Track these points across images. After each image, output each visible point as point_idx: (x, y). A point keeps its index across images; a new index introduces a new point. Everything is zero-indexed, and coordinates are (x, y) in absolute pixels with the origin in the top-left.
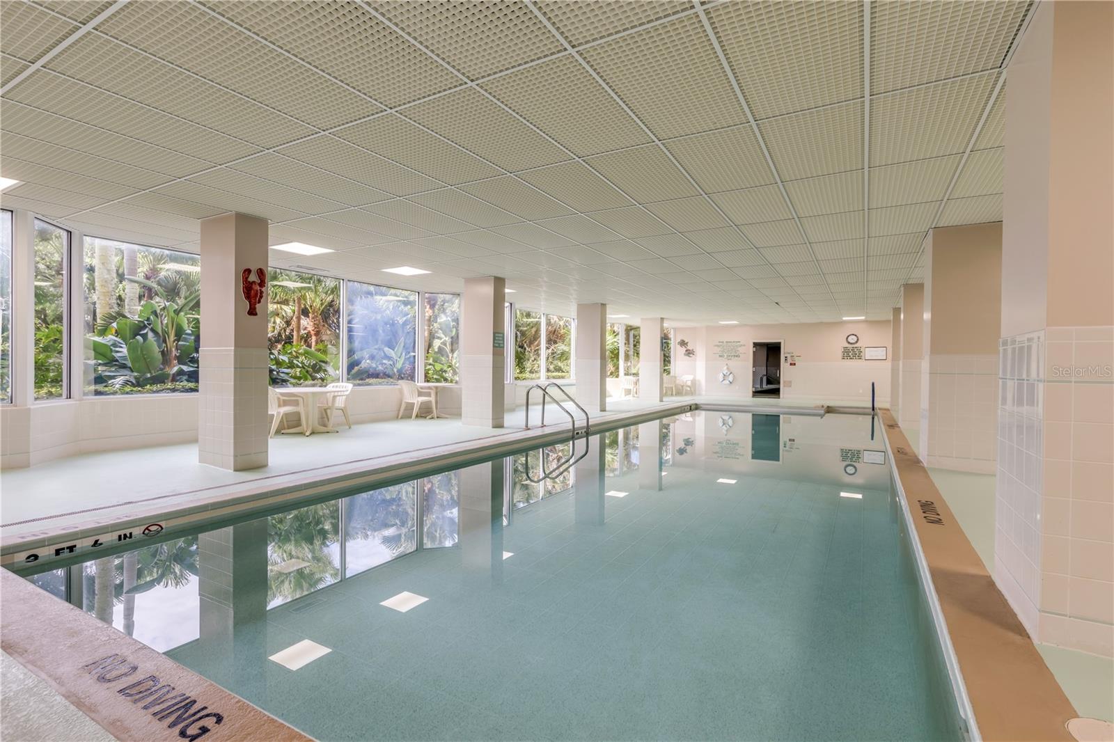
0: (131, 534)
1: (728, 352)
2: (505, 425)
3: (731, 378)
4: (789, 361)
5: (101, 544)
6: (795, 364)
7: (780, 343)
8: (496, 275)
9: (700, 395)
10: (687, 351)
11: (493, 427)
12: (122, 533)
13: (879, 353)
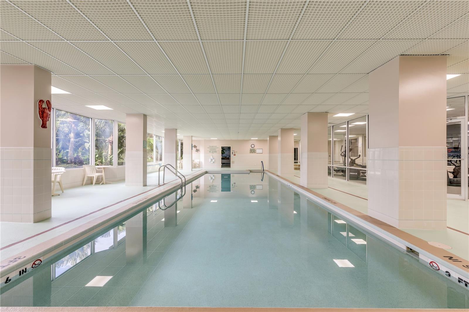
0: (26, 269)
1: (212, 150)
2: (147, 185)
3: (214, 160)
4: (234, 154)
5: (10, 280)
6: (235, 155)
7: (230, 147)
8: (144, 114)
9: (202, 167)
10: (196, 150)
11: (143, 186)
12: (21, 269)
13: (260, 151)
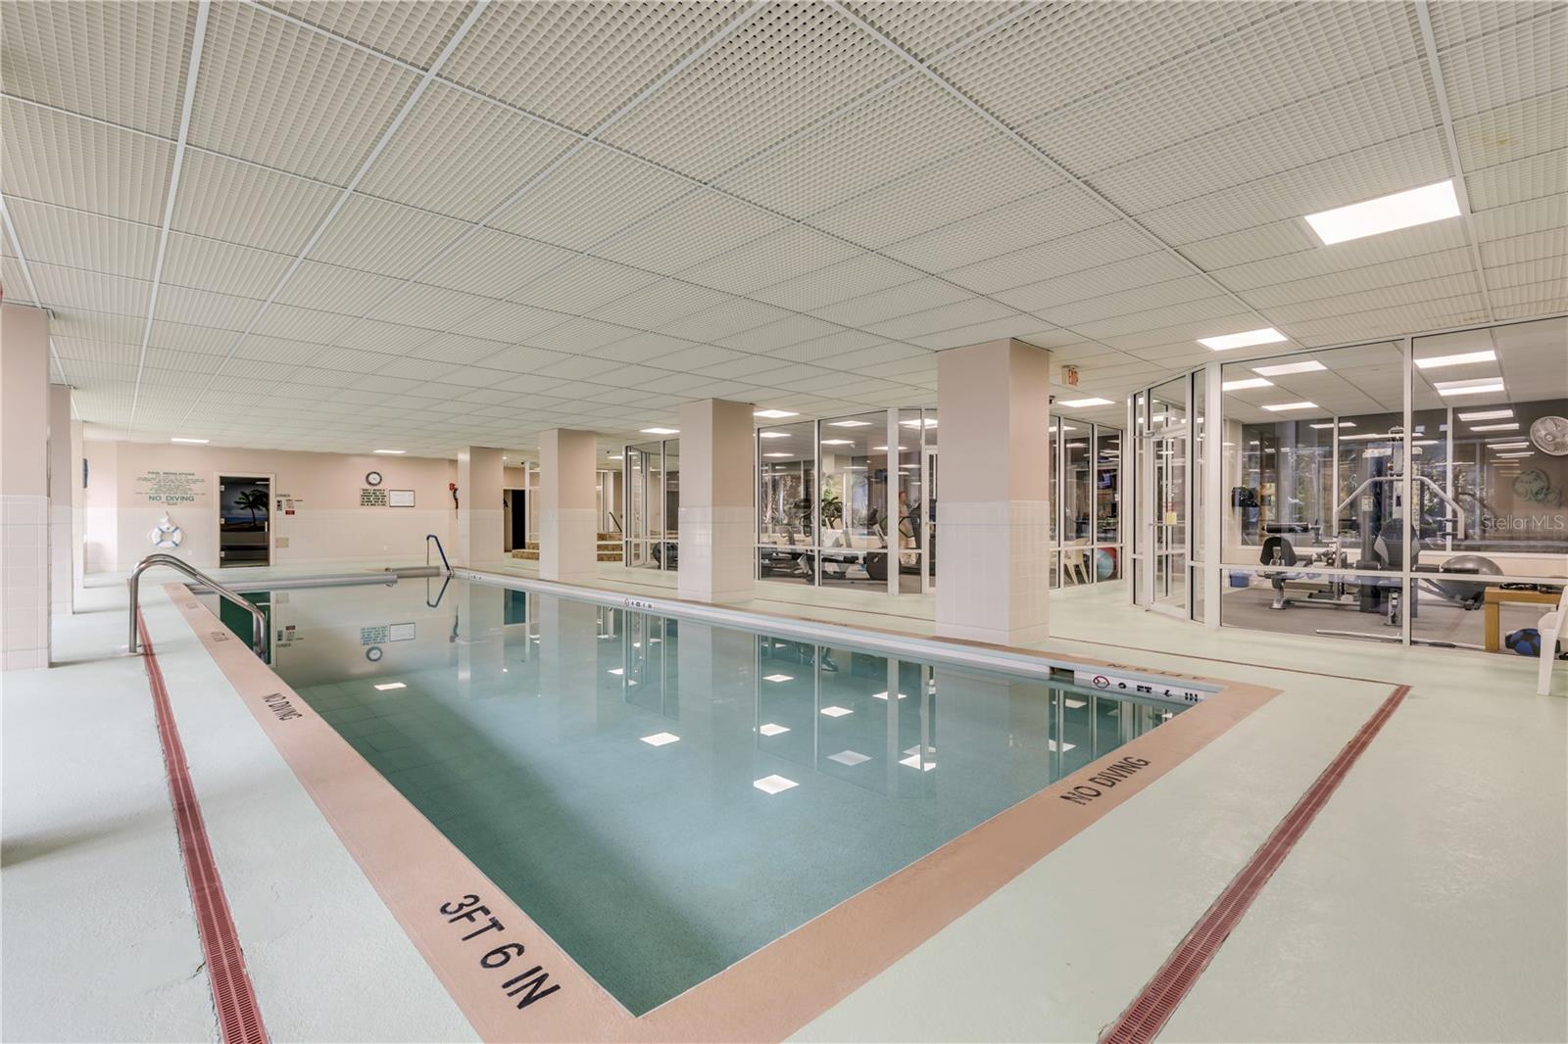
1: (168, 491)
3: (177, 537)
4: (284, 507)
6: (293, 513)
7: (267, 479)
13: (406, 499)
